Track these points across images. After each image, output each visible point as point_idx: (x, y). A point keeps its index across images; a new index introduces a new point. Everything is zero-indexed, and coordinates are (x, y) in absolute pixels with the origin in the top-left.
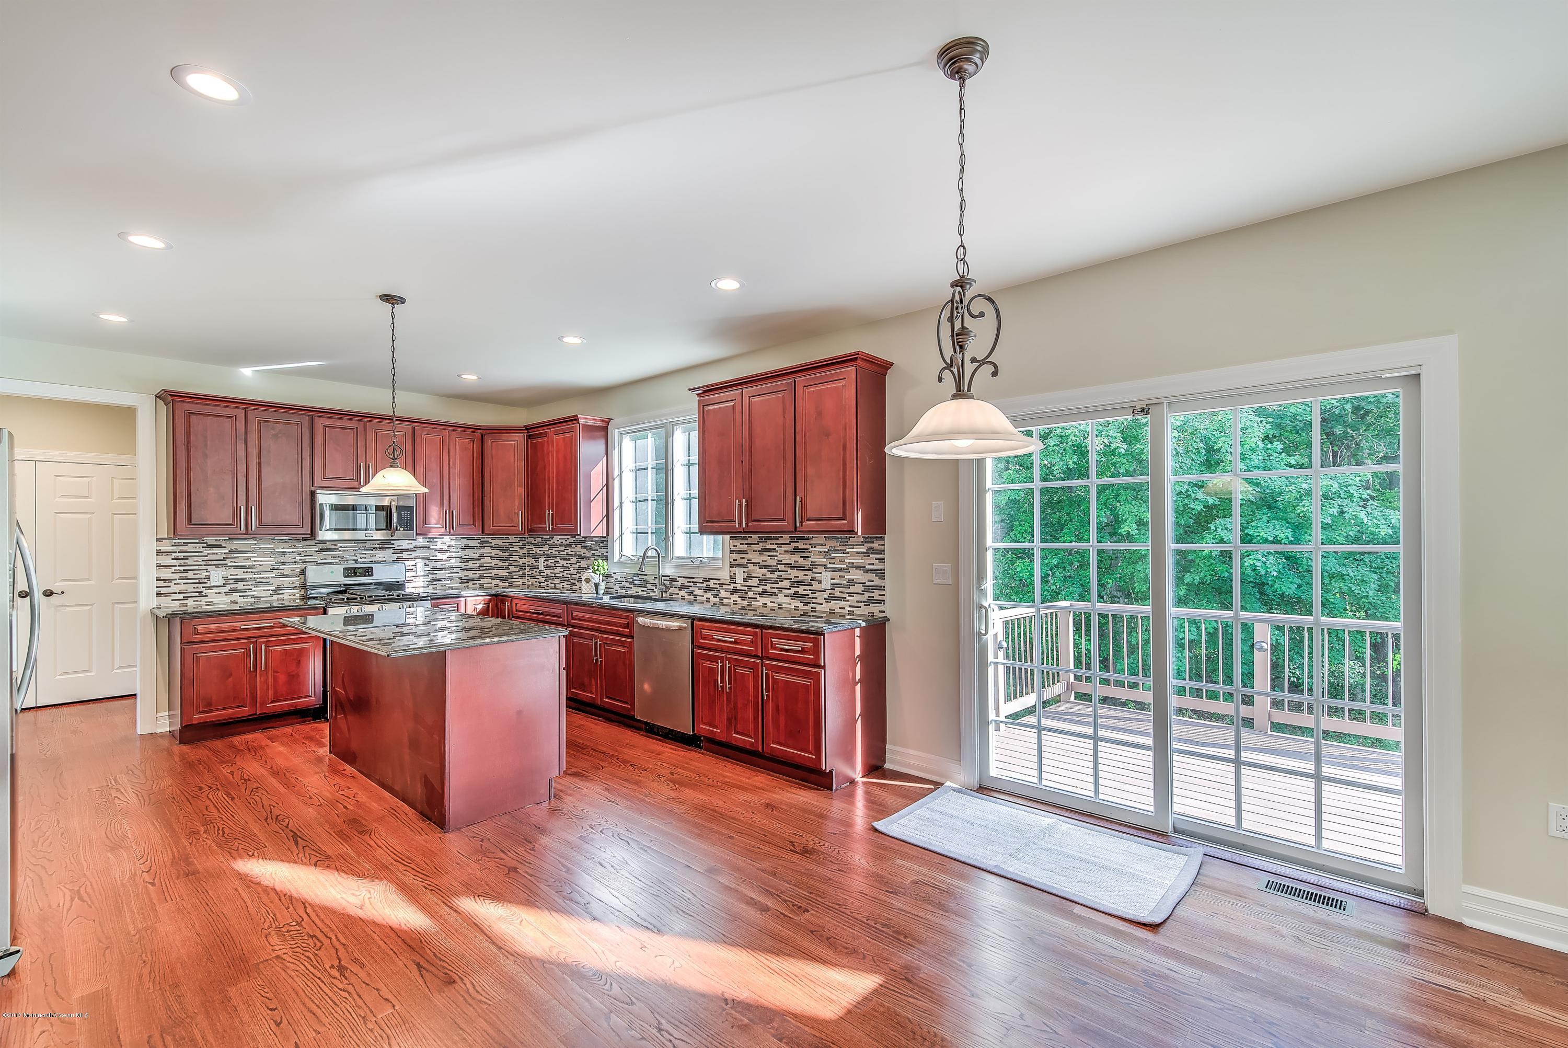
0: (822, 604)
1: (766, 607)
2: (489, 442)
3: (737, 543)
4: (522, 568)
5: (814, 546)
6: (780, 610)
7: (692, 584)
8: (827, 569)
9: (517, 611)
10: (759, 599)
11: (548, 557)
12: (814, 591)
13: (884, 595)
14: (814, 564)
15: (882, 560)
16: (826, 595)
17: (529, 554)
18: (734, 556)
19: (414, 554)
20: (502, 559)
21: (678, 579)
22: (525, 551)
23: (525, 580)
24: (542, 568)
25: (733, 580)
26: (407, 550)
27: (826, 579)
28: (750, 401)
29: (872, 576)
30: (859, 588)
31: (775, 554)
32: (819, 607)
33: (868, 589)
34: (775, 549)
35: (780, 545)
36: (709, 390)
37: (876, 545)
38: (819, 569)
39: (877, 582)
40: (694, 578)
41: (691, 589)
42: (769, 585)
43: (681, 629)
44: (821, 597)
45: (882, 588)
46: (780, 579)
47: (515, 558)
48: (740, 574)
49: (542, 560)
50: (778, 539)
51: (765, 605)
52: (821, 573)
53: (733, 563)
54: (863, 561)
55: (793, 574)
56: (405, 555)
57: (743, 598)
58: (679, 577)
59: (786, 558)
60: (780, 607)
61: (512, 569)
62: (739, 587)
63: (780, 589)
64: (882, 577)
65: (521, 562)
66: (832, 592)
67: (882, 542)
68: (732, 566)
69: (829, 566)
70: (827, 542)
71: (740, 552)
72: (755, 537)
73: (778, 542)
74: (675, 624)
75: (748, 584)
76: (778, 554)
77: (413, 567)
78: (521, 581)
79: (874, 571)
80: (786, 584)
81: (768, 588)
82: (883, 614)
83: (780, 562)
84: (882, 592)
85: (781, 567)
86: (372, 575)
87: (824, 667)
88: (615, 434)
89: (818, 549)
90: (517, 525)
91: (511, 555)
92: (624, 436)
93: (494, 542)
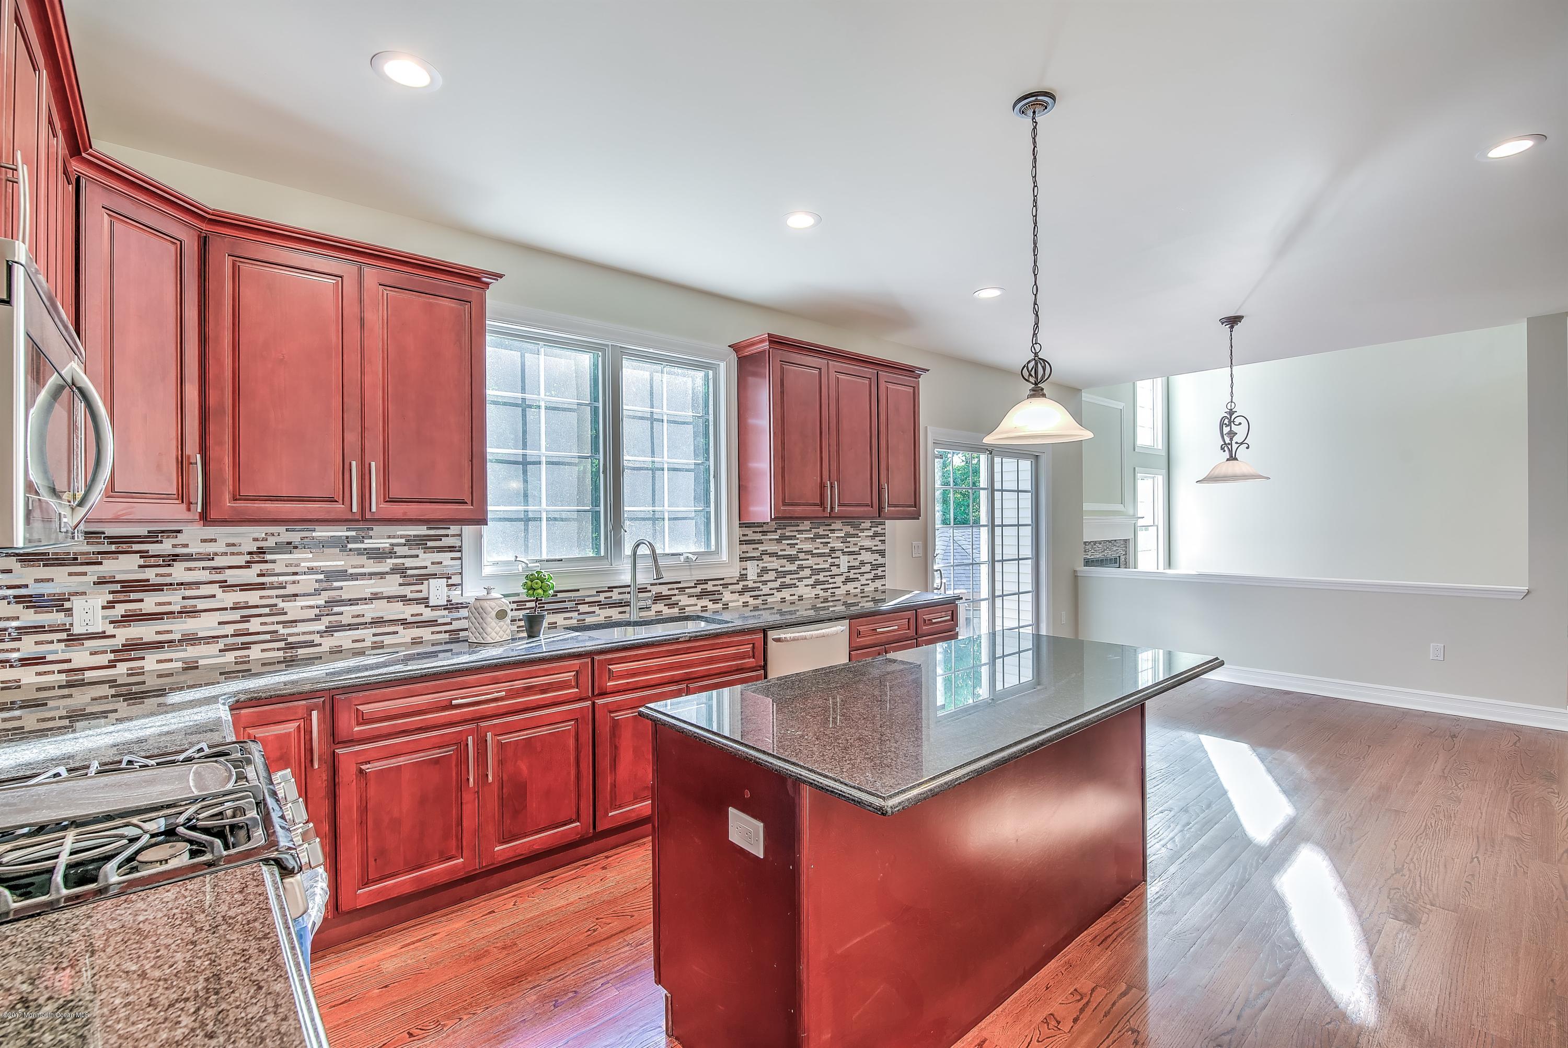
0: (840, 587)
1: (785, 601)
3: (749, 531)
5: (833, 531)
6: (800, 602)
7: (676, 592)
8: (844, 553)
10: (776, 594)
12: (833, 576)
13: (885, 571)
14: (833, 550)
15: (883, 542)
16: (843, 578)
18: (745, 547)
21: (649, 588)
25: (743, 577)
27: (844, 561)
28: (835, 376)
29: (877, 556)
30: (867, 568)
31: (795, 541)
32: (837, 591)
33: (875, 567)
34: (795, 536)
35: (800, 532)
37: (879, 529)
38: (838, 554)
39: (881, 560)
40: (680, 582)
41: (674, 598)
42: (789, 577)
44: (839, 579)
45: (883, 565)
46: (801, 568)
48: (752, 570)
50: (799, 526)
51: (783, 600)
52: (839, 558)
53: (744, 555)
54: (871, 543)
55: (811, 562)
57: (756, 597)
58: (652, 585)
59: (807, 546)
60: (801, 598)
62: (751, 584)
63: (801, 579)
64: (883, 556)
66: (848, 574)
67: (883, 527)
68: (742, 559)
69: (845, 550)
70: (844, 528)
71: (752, 542)
73: (799, 528)
74: (831, 630)
75: (763, 579)
76: (799, 541)
79: (877, 552)
80: (807, 572)
81: (787, 580)
82: (884, 587)
83: (800, 551)
84: (883, 569)
85: (802, 556)
89: (838, 534)
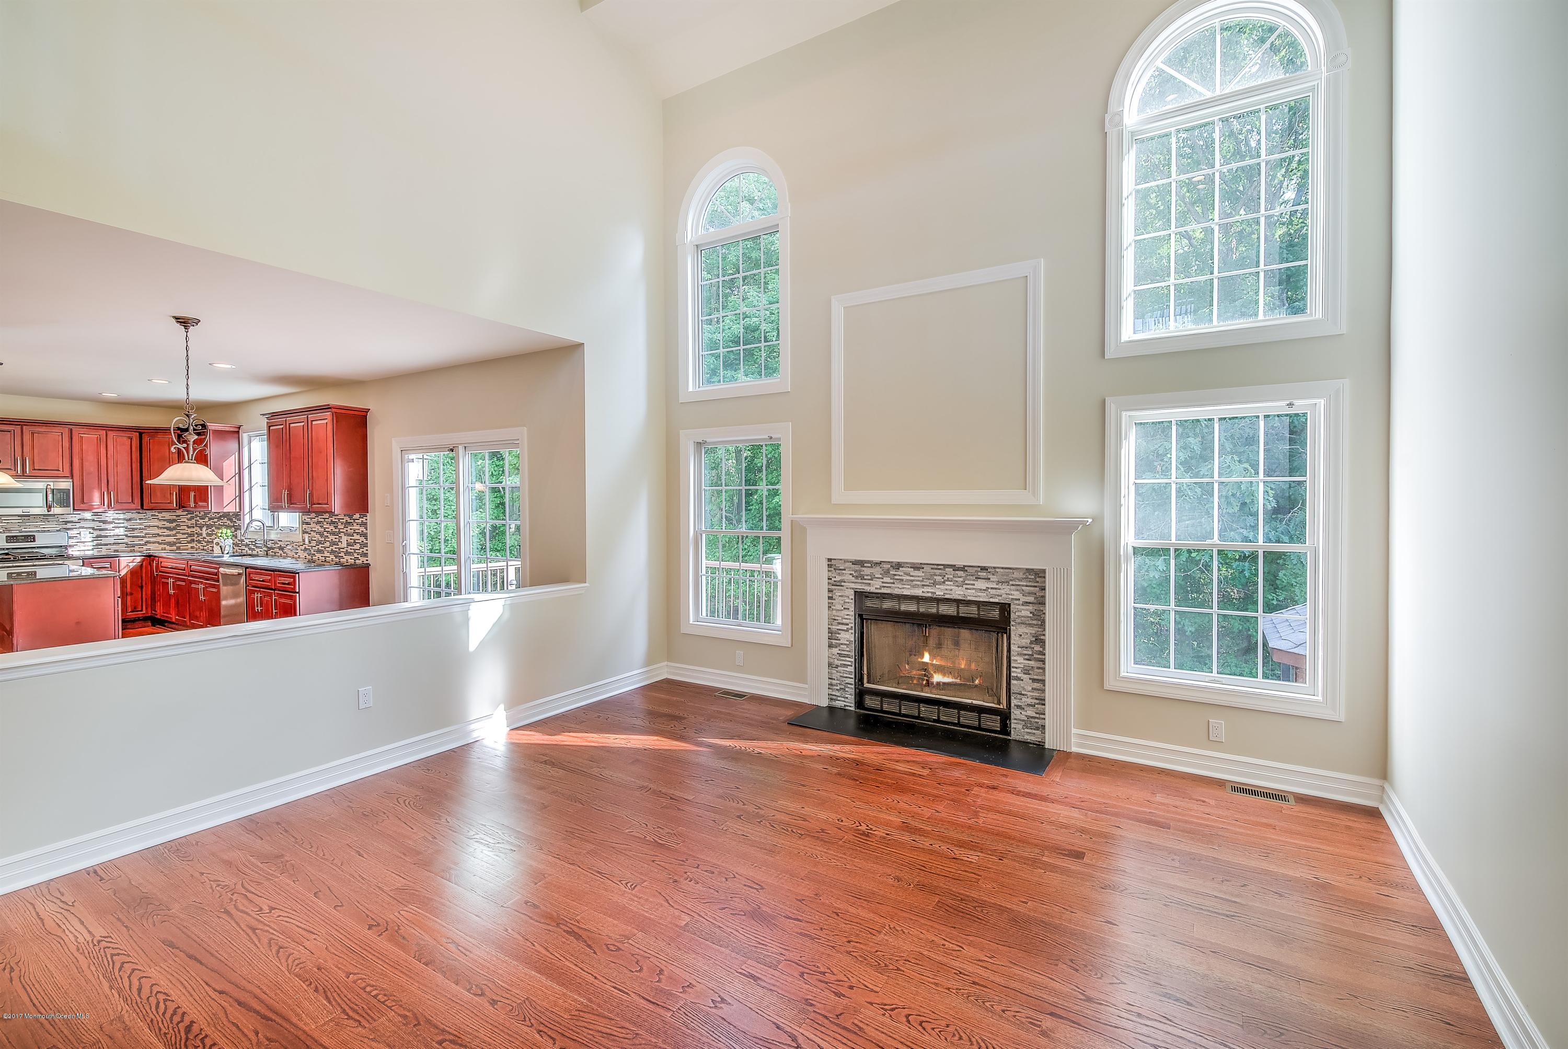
0: (343, 557)
2: (146, 438)
3: (305, 517)
4: (190, 535)
5: (339, 520)
6: (326, 562)
8: (345, 535)
9: (162, 567)
10: (316, 554)
11: (209, 527)
12: (340, 549)
13: (368, 550)
14: (339, 532)
15: (366, 529)
16: (345, 551)
17: (196, 524)
18: (304, 526)
19: (78, 525)
20: (169, 529)
22: (193, 521)
23: (193, 545)
24: (204, 535)
25: (304, 542)
26: (72, 522)
27: (344, 541)
28: (289, 426)
30: (358, 546)
31: (323, 524)
33: (361, 546)
34: (322, 521)
35: (324, 519)
36: (274, 415)
37: (364, 519)
38: (342, 535)
39: (365, 542)
42: (320, 545)
43: (239, 574)
46: (325, 541)
47: (182, 527)
48: (307, 538)
49: (204, 529)
51: (319, 559)
52: (342, 537)
53: (304, 530)
54: (359, 529)
55: (330, 538)
56: (69, 526)
57: (309, 555)
59: (327, 528)
60: (326, 559)
61: (179, 536)
63: (325, 548)
64: (367, 539)
65: (189, 531)
66: (347, 549)
67: (366, 518)
68: (303, 533)
69: (346, 532)
70: (345, 518)
71: (308, 524)
72: (313, 515)
73: (324, 517)
74: (235, 571)
75: (311, 545)
77: (78, 535)
78: (190, 545)
79: (364, 536)
80: (328, 544)
82: (367, 562)
83: (325, 530)
84: (367, 548)
85: (325, 533)
86: (34, 541)
87: (299, 593)
88: (245, 437)
89: (341, 522)
90: (171, 502)
91: (178, 526)
92: (252, 438)
93: (160, 516)
